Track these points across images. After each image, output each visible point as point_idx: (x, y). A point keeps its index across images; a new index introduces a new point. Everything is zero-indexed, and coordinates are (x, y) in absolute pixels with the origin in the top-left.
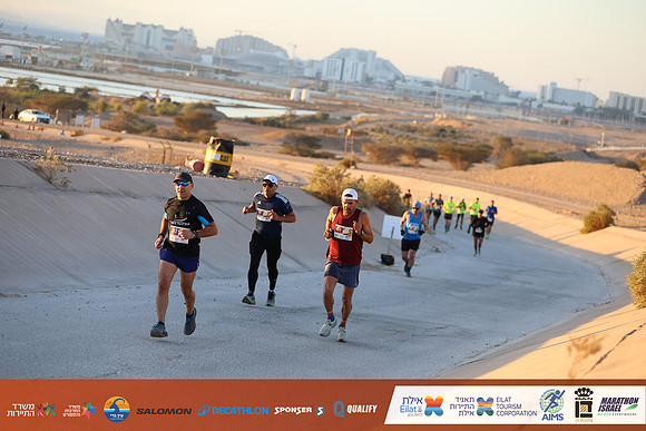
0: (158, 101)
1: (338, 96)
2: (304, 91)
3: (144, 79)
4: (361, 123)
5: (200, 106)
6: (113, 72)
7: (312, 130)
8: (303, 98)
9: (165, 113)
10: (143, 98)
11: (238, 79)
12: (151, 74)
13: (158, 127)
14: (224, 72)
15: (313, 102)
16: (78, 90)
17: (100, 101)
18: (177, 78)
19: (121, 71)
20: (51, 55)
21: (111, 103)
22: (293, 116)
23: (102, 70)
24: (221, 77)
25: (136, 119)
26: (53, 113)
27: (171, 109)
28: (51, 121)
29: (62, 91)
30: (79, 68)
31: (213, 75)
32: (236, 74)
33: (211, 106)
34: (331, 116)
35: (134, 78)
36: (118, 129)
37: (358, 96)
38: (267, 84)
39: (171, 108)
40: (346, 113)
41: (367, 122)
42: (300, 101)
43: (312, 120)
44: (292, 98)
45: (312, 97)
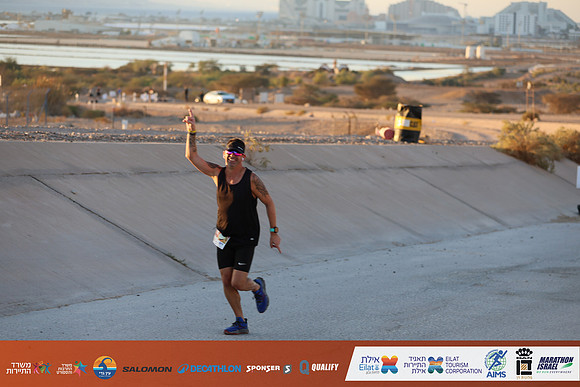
0: (337, 71)
1: (513, 50)
2: (479, 49)
3: (321, 52)
4: (538, 75)
5: (378, 72)
6: (290, 48)
7: (490, 86)
8: (478, 55)
9: (345, 83)
10: (322, 70)
11: (413, 42)
12: (327, 45)
13: (340, 97)
14: (398, 36)
15: (488, 58)
16: (258, 68)
17: (281, 77)
18: (353, 47)
19: (298, 46)
20: (229, 36)
21: (291, 77)
22: (470, 74)
23: (279, 46)
24: (396, 42)
25: (317, 91)
26: (237, 93)
27: (351, 79)
28: (237, 101)
29: (243, 70)
30: (257, 46)
31: (388, 41)
32: (410, 38)
33: (389, 72)
34: (508, 70)
35: (312, 51)
36: (301, 102)
37: (532, 48)
38: (441, 45)
39: (350, 77)
40: (523, 66)
41: (544, 73)
42: (476, 59)
43: (489, 76)
44: (468, 55)
45: (487, 53)
